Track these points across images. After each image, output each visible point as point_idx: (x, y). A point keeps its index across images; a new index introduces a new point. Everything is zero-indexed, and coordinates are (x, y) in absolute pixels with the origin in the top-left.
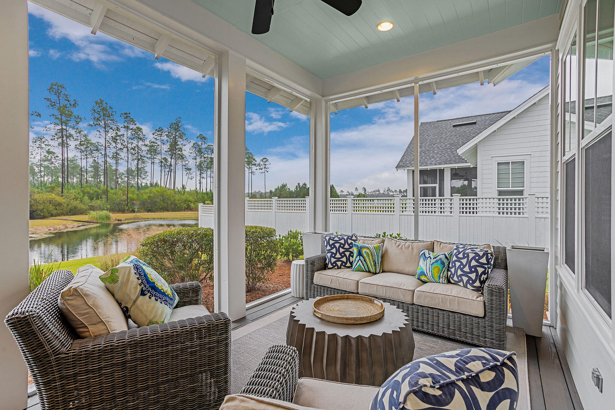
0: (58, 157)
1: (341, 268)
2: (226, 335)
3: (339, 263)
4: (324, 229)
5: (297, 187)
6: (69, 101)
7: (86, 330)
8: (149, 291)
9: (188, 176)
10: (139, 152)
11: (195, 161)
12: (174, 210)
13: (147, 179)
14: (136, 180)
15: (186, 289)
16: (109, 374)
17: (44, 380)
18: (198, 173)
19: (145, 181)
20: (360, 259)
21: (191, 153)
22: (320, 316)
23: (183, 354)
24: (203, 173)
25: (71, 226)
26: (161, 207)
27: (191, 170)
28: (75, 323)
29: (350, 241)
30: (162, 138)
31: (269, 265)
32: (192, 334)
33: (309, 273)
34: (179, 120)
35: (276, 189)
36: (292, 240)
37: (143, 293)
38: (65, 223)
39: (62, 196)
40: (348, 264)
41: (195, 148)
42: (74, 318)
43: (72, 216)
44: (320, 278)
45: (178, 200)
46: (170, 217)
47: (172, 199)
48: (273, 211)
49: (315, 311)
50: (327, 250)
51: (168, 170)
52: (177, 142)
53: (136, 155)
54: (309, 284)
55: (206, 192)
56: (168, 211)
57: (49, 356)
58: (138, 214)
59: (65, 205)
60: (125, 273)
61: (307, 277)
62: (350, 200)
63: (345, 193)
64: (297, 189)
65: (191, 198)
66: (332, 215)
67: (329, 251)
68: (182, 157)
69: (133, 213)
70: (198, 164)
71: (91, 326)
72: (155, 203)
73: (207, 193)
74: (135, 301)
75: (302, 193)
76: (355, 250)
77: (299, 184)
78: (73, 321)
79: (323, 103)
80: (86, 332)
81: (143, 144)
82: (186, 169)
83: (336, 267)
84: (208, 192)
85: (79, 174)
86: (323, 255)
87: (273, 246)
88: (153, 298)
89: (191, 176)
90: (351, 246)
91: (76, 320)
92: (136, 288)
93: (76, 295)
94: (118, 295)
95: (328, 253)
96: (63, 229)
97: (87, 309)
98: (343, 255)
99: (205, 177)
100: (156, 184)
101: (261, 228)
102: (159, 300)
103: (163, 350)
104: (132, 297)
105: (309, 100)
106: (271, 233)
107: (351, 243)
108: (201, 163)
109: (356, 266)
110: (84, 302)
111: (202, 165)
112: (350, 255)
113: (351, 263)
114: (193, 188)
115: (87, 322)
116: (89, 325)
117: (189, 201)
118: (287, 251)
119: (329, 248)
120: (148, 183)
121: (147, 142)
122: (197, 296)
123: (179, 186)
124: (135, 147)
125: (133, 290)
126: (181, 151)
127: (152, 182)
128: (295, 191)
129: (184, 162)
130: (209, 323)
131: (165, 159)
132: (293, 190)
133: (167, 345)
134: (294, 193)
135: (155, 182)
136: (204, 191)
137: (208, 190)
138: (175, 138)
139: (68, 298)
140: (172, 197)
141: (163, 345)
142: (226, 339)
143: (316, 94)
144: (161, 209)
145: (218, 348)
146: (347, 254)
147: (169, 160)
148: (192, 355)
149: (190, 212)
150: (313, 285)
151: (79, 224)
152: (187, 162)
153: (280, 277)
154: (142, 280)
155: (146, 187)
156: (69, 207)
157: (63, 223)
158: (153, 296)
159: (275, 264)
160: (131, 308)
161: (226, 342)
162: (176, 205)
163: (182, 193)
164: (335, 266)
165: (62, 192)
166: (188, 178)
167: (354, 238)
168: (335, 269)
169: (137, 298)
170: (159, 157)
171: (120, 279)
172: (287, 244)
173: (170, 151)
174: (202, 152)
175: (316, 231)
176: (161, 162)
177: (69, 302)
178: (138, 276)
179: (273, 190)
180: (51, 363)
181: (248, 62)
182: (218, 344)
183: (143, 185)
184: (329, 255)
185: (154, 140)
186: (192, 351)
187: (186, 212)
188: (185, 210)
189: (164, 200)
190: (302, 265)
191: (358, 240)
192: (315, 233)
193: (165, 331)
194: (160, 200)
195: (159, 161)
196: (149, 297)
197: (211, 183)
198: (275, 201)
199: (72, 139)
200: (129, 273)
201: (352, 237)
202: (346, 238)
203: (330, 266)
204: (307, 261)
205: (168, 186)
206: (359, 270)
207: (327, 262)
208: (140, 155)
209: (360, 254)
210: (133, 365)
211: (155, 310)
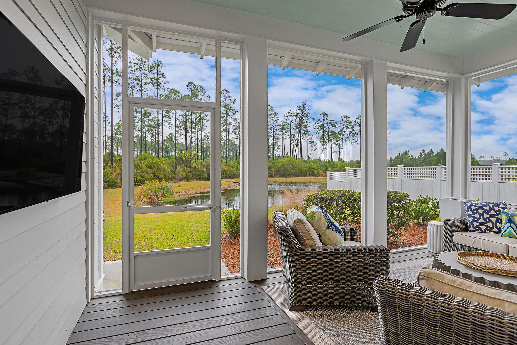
0: (223, 138)
1: (485, 232)
2: (387, 259)
3: (483, 228)
4: (463, 195)
5: (421, 154)
6: (231, 100)
7: (305, 242)
8: (332, 227)
9: (311, 147)
10: (274, 131)
11: (318, 135)
12: (301, 176)
13: (279, 151)
14: (272, 152)
15: (348, 230)
16: (320, 266)
17: (292, 260)
18: (321, 145)
19: (279, 153)
20: (510, 226)
21: (315, 128)
22: (465, 264)
23: (359, 265)
24: (325, 145)
25: (232, 186)
26: (291, 173)
27: (315, 143)
28: (299, 237)
29: (496, 209)
30: (292, 118)
31: (403, 224)
32: (365, 254)
33: (448, 233)
34: (304, 102)
35: (397, 157)
36: (423, 205)
37: (328, 227)
38: (229, 184)
39: (226, 165)
40: (495, 230)
41: (318, 124)
42: (299, 234)
43: (232, 179)
44: (461, 238)
45: (304, 168)
46: (299, 181)
47: (300, 167)
48: (399, 178)
49: (459, 259)
50: (469, 215)
51: (296, 143)
52: (303, 121)
53: (272, 134)
54: (448, 242)
55: (328, 160)
56: (296, 176)
57: (294, 250)
58: (274, 178)
59: (228, 171)
60: (319, 215)
61: (446, 236)
62: (495, 168)
63: (487, 158)
64: (421, 156)
65: (314, 166)
66: (472, 184)
67: (470, 216)
68: (307, 132)
69: (271, 178)
70: (320, 137)
71: (307, 240)
72: (286, 170)
73: (329, 162)
74: (324, 232)
75: (428, 160)
76: (504, 218)
77: (424, 151)
78: (299, 236)
79: (463, 81)
80: (304, 243)
81: (277, 124)
82: (310, 142)
83: (480, 231)
84: (330, 160)
85: (234, 150)
86: (463, 218)
87: (407, 209)
88: (335, 231)
89: (315, 147)
90: (498, 213)
91: (300, 235)
92: (325, 224)
93: (301, 223)
94: (316, 226)
95: (469, 217)
96: (228, 188)
97: (306, 231)
98: (488, 220)
99: (327, 148)
100: (287, 155)
101: (395, 193)
102: (338, 233)
103: (347, 260)
104: (323, 229)
105: (445, 80)
106: (404, 197)
107: (499, 210)
108: (323, 137)
109: (505, 233)
110: (304, 227)
111: (324, 137)
112: (497, 221)
113: (499, 229)
114: (317, 158)
115: (305, 238)
116: (307, 239)
117: (313, 168)
118: (417, 214)
119: (470, 212)
120: (281, 154)
121: (280, 123)
122: (356, 235)
123: (304, 156)
124: (271, 127)
125: (323, 225)
126: (306, 128)
127: (283, 153)
128: (419, 158)
129: (308, 136)
130: (375, 250)
131: (294, 135)
132: (417, 157)
133: (350, 258)
134: (418, 160)
135: (286, 153)
136: (327, 160)
137: (330, 159)
138: (301, 117)
139: (297, 223)
140: (299, 165)
141: (348, 257)
142: (387, 262)
143: (454, 74)
144: (291, 175)
145: (382, 267)
146: (494, 220)
147: (297, 135)
148: (365, 267)
149: (315, 178)
150: (452, 244)
151: (237, 185)
152: (311, 136)
153: (411, 236)
154: (328, 220)
155: (279, 158)
156: (230, 173)
157: (228, 184)
158: (334, 230)
159: (408, 223)
160: (322, 235)
161: (387, 264)
162: (302, 171)
163: (308, 161)
164: (477, 229)
165: (226, 163)
166: (312, 149)
167: (502, 206)
168: (478, 232)
169: (326, 230)
170: (288, 133)
171: (317, 217)
172: (417, 208)
173: (298, 128)
174: (324, 127)
175: (454, 198)
176: (291, 137)
177: (298, 226)
178: (325, 217)
179: (394, 158)
180: (295, 253)
181: (389, 64)
182: (382, 264)
183: (277, 155)
184: (471, 219)
185: (285, 121)
186: (365, 265)
187: (311, 178)
188: (310, 176)
189: (293, 167)
190: (439, 225)
191: (508, 209)
192: (453, 199)
193: (348, 249)
194: (290, 167)
195: (289, 137)
196: (332, 230)
197: (332, 153)
198: (401, 169)
199: (231, 126)
200: (321, 214)
201: (500, 204)
202: (491, 205)
203: (472, 229)
204: (445, 222)
205: (295, 157)
206: (508, 236)
207: (468, 225)
208: (275, 133)
209: (510, 220)
210: (332, 265)
211: (336, 239)
